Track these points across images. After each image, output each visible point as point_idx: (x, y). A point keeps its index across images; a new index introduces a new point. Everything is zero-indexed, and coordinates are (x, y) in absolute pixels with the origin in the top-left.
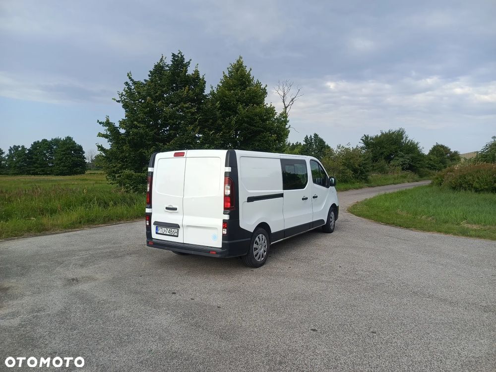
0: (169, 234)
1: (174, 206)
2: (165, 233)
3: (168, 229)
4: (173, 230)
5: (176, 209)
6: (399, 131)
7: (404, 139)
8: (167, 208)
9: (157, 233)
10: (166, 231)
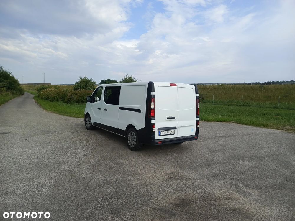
0: (169, 134)
1: (173, 116)
2: (166, 134)
3: (168, 131)
4: (171, 131)
5: (174, 118)
8: (168, 118)
9: (159, 135)
10: (167, 132)
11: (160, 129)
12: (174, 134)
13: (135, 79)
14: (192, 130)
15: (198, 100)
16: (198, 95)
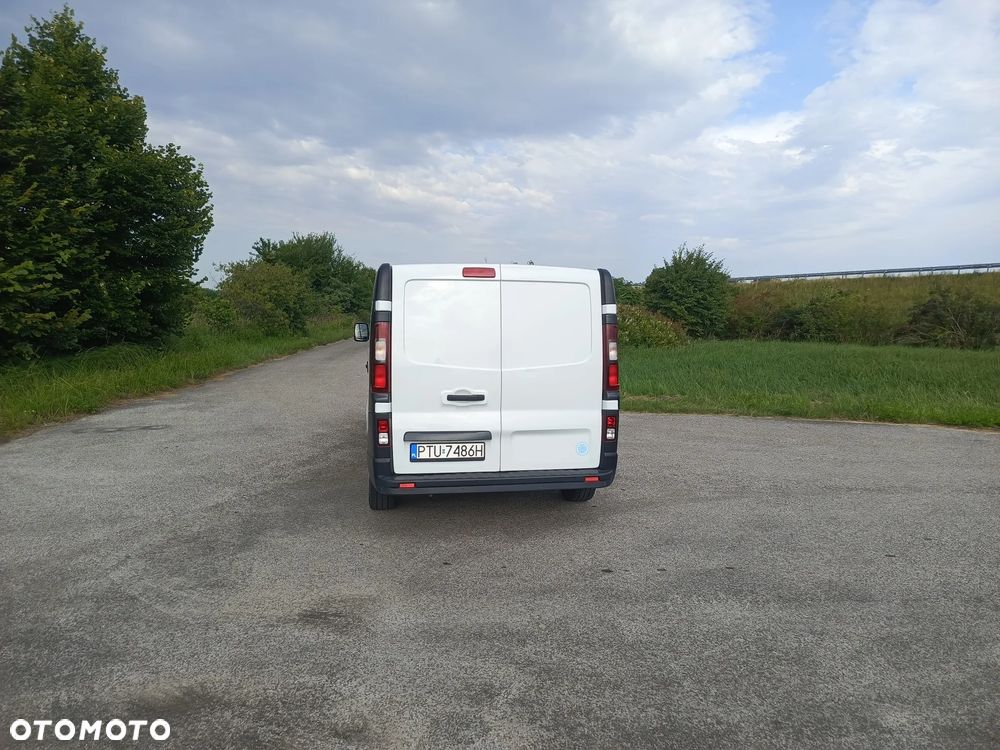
0: (456, 456)
1: (474, 392)
2: (443, 456)
3: (455, 446)
4: (469, 446)
5: (481, 398)
6: (324, 238)
7: (336, 253)
8: (451, 398)
9: (413, 460)
10: (445, 450)
11: (414, 438)
12: (482, 459)
13: (713, 257)
14: (582, 449)
15: (612, 329)
16: (612, 309)
